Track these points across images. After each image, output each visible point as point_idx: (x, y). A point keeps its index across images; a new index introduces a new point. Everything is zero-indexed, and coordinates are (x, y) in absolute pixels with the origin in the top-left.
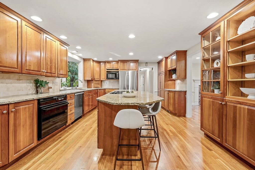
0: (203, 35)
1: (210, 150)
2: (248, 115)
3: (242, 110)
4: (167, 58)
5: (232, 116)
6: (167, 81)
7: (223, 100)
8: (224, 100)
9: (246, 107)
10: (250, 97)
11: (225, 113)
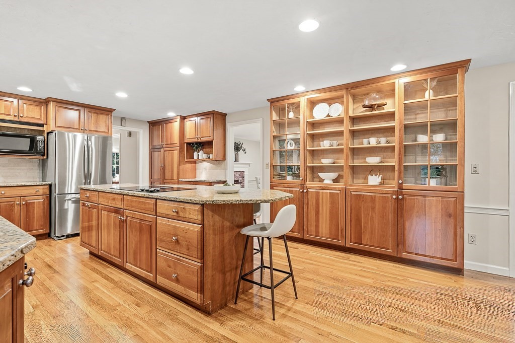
0: (274, 104)
1: (297, 249)
2: (330, 198)
3: (325, 195)
4: (183, 118)
5: (314, 204)
6: (184, 164)
7: (303, 188)
8: (305, 187)
9: (328, 191)
10: (325, 182)
11: (306, 201)
